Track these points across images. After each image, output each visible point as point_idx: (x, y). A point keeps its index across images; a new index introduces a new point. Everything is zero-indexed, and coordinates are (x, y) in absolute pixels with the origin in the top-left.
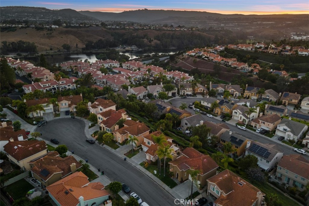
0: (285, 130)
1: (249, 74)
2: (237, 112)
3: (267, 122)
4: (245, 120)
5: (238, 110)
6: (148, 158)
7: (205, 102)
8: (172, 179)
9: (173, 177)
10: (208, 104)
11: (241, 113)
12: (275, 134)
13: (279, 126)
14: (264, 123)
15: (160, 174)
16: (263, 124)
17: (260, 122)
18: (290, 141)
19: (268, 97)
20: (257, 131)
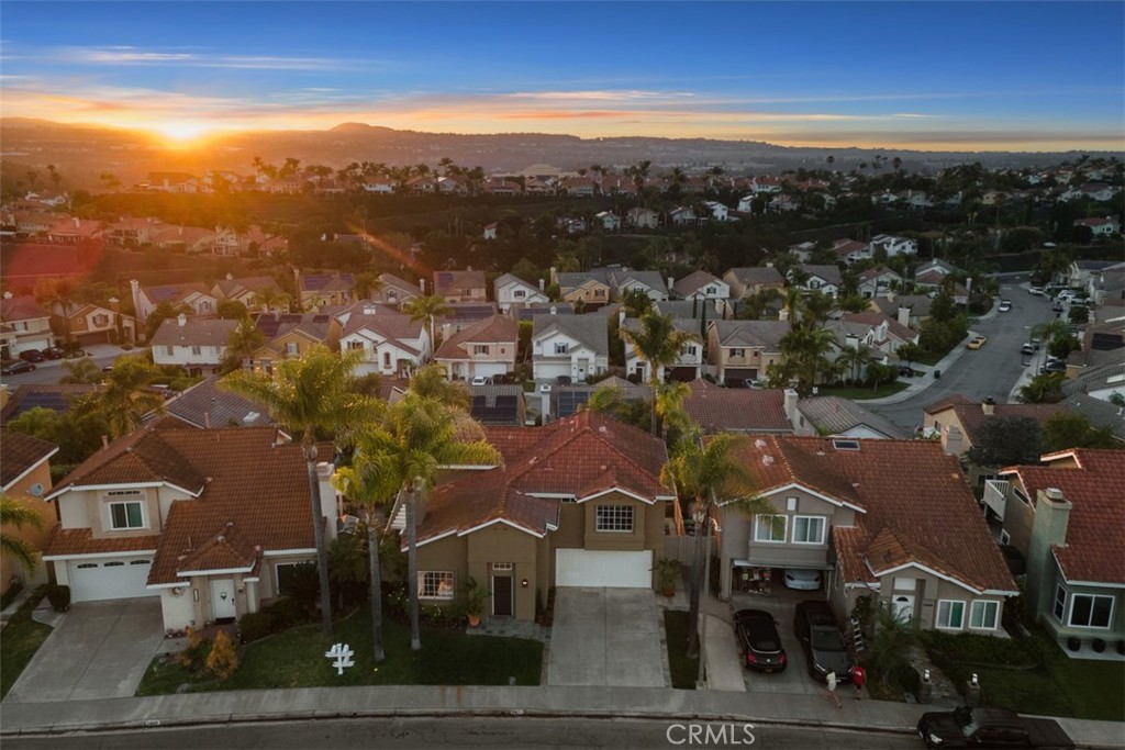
0: (562, 349)
1: (249, 260)
2: (360, 340)
3: (497, 340)
4: (409, 362)
5: (365, 332)
6: (178, 612)
7: (177, 349)
8: (481, 632)
9: (474, 622)
10: (197, 352)
11: (380, 339)
12: (531, 378)
13: (539, 343)
14: (485, 350)
15: (380, 655)
16: (484, 355)
17: (470, 351)
18: (590, 381)
19: (392, 300)
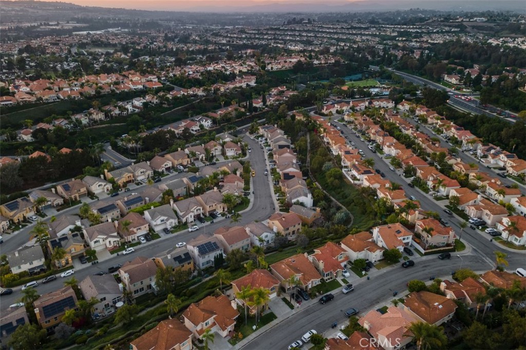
0: (162, 221)
3: (143, 225)
4: (118, 241)
7: (22, 265)
8: (264, 315)
10: (32, 264)
11: (105, 237)
12: (155, 232)
13: (154, 222)
14: (140, 229)
17: (135, 231)
18: (174, 227)
19: (49, 203)
20: (143, 242)
